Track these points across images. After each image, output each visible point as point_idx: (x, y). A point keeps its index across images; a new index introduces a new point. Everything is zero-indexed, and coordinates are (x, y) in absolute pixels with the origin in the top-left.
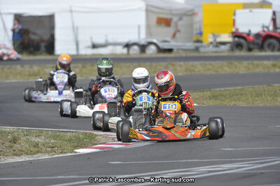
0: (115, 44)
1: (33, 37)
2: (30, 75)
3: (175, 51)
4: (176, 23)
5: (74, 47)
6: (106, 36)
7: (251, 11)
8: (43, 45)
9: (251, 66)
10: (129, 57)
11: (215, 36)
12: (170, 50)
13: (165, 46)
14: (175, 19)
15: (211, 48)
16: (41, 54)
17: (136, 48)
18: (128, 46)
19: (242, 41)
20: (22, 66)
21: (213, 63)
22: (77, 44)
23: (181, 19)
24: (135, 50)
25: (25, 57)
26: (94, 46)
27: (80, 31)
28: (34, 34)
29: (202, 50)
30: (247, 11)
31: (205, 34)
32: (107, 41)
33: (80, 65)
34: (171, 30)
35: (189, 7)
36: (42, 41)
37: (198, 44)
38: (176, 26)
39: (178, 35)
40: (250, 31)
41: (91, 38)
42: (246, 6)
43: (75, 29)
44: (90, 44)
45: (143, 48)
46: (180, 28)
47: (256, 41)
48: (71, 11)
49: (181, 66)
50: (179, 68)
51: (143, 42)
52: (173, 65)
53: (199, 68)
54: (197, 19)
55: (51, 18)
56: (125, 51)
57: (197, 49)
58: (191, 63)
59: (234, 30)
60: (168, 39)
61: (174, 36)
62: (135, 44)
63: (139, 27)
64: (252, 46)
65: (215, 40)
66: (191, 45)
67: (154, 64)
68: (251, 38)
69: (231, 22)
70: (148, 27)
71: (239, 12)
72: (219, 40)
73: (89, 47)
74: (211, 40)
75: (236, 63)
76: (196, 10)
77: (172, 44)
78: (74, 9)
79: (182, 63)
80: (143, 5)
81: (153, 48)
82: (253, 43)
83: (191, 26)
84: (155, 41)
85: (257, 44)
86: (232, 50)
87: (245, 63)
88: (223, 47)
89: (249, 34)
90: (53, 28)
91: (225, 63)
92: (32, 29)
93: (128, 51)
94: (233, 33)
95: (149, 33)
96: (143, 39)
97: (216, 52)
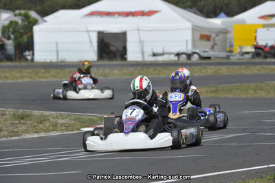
0: (170, 54)
1: (112, 48)
2: (101, 75)
3: (212, 58)
4: (214, 38)
5: (140, 56)
6: (163, 48)
7: (268, 30)
8: (119, 54)
9: (261, 69)
10: (179, 62)
11: (241, 47)
12: (209, 58)
13: (205, 55)
14: (213, 35)
15: (238, 56)
16: (117, 60)
17: (184, 56)
18: (178, 55)
19: (260, 52)
20: (98, 69)
21: (235, 67)
22: (143, 53)
23: (217, 35)
24: (183, 58)
25: (105, 62)
26: (154, 55)
27: (145, 44)
28: (113, 46)
29: (232, 58)
30: (265, 29)
31: (235, 46)
32: (163, 51)
33: (139, 68)
34: (210, 44)
35: (224, 27)
36: (118, 51)
37: (229, 54)
38: (214, 41)
39: (215, 47)
40: (267, 44)
41: (152, 49)
42: (264, 26)
43: (141, 42)
44: (151, 53)
45: (189, 56)
46: (217, 42)
47: (271, 51)
48: (138, 30)
49: (211, 69)
50: (209, 71)
51: (189, 52)
52: (205, 68)
53: (224, 70)
54: (229, 36)
55: (124, 34)
56: (176, 58)
57: (228, 57)
58: (218, 67)
59: (255, 44)
60: (207, 50)
61: (213, 47)
62: (183, 53)
63: (187, 41)
64: (267, 55)
65: (241, 51)
66: (223, 54)
67: (193, 67)
68: (267, 49)
69: (254, 38)
70: (194, 41)
71: (259, 30)
72: (244, 50)
73: (150, 55)
74: (239, 50)
75: (251, 67)
76: (229, 30)
77: (211, 53)
78: (140, 28)
79: (212, 67)
80: (189, 25)
81: (196, 56)
82: (269, 53)
83: (225, 40)
84: (197, 51)
85: (272, 53)
86: (253, 57)
87: (258, 67)
88: (246, 56)
89: (265, 47)
90: (125, 41)
91: (243, 67)
92: (111, 42)
93: (179, 58)
94: (254, 45)
95: (194, 45)
96: (189, 49)
97: (239, 59)
